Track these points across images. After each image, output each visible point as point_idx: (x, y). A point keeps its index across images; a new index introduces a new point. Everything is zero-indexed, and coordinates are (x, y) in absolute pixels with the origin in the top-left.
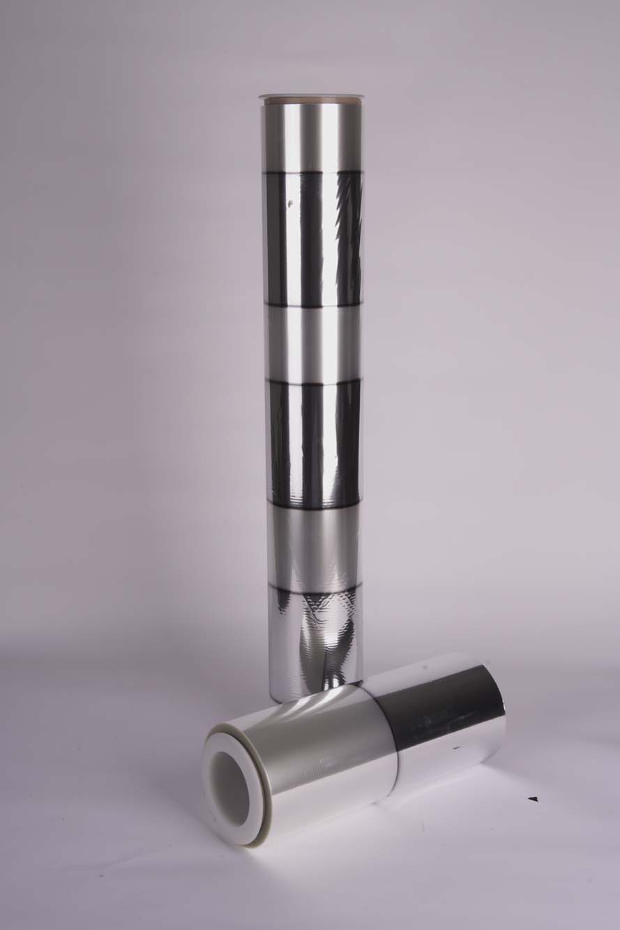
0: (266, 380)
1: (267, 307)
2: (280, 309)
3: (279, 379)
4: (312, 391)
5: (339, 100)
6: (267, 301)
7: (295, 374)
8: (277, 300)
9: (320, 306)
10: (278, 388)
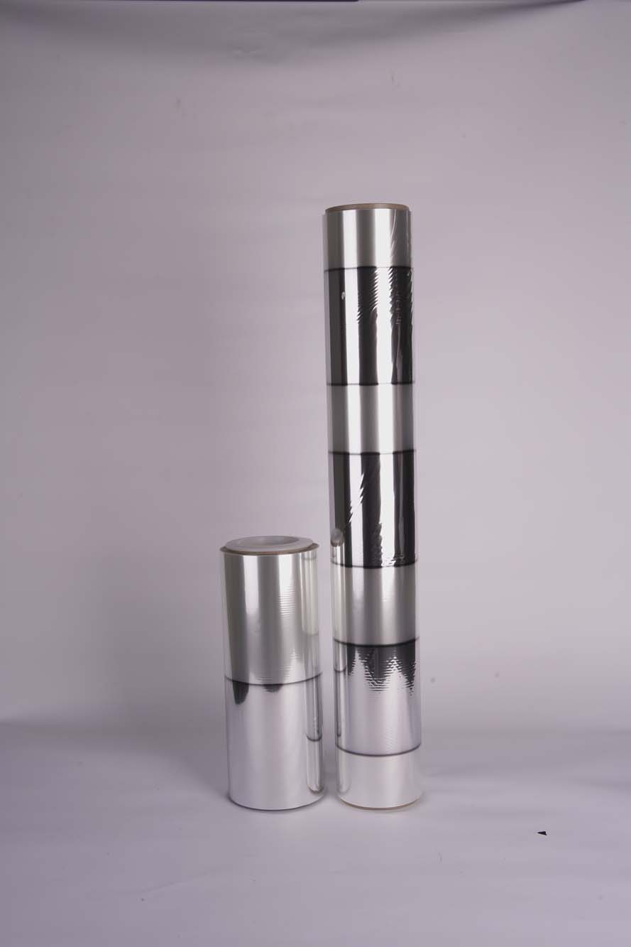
0: (329, 452)
1: (330, 387)
2: (341, 387)
3: (341, 450)
4: (370, 459)
5: (391, 206)
6: (330, 382)
7: (355, 445)
8: (338, 380)
9: (377, 384)
10: (340, 458)
